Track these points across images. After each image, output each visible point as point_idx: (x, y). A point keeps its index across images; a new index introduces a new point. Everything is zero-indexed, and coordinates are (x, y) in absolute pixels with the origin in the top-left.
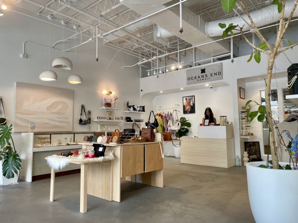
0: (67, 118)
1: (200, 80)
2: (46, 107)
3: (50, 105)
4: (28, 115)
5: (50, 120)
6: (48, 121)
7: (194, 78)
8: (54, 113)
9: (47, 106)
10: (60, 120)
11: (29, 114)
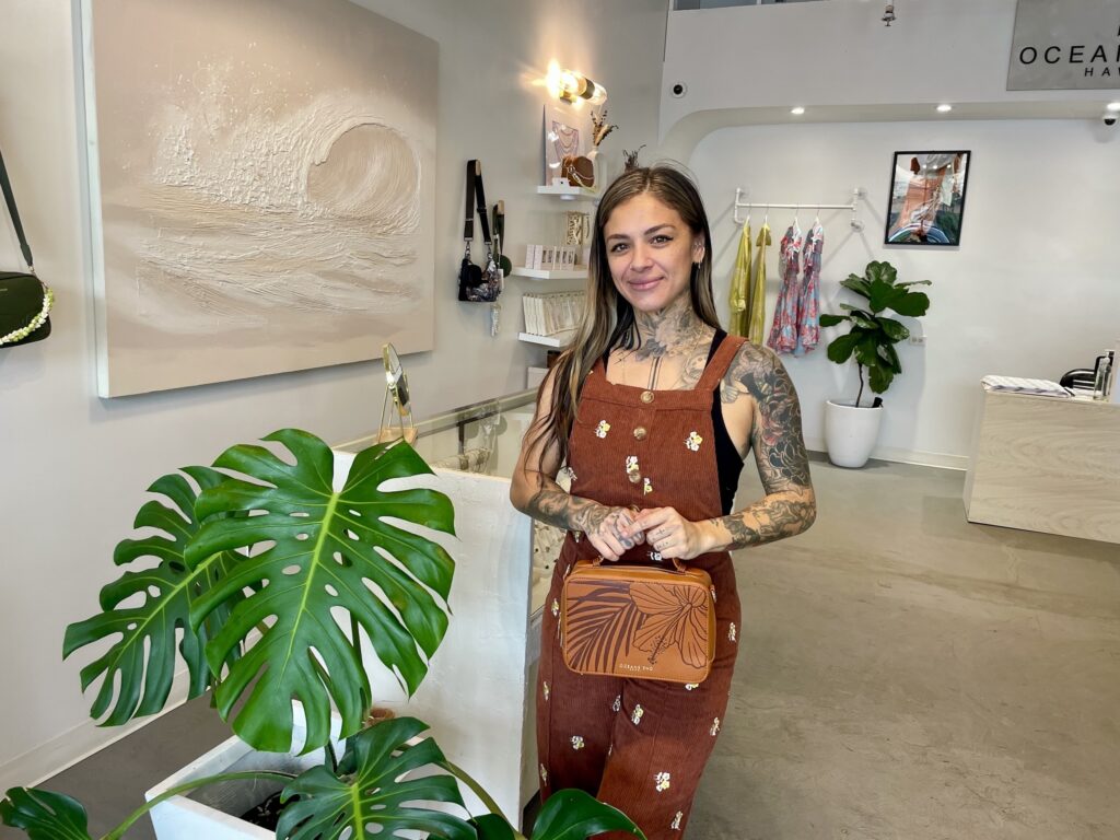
0: (411, 258)
1: (1107, 71)
2: (304, 172)
3: (323, 153)
4: (199, 241)
5: (326, 275)
6: (317, 289)
7: (1065, 54)
8: (344, 220)
9: (307, 160)
10: (379, 273)
11: (207, 230)
